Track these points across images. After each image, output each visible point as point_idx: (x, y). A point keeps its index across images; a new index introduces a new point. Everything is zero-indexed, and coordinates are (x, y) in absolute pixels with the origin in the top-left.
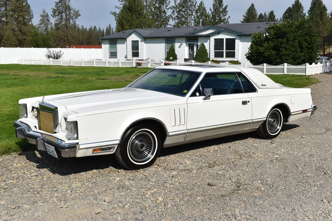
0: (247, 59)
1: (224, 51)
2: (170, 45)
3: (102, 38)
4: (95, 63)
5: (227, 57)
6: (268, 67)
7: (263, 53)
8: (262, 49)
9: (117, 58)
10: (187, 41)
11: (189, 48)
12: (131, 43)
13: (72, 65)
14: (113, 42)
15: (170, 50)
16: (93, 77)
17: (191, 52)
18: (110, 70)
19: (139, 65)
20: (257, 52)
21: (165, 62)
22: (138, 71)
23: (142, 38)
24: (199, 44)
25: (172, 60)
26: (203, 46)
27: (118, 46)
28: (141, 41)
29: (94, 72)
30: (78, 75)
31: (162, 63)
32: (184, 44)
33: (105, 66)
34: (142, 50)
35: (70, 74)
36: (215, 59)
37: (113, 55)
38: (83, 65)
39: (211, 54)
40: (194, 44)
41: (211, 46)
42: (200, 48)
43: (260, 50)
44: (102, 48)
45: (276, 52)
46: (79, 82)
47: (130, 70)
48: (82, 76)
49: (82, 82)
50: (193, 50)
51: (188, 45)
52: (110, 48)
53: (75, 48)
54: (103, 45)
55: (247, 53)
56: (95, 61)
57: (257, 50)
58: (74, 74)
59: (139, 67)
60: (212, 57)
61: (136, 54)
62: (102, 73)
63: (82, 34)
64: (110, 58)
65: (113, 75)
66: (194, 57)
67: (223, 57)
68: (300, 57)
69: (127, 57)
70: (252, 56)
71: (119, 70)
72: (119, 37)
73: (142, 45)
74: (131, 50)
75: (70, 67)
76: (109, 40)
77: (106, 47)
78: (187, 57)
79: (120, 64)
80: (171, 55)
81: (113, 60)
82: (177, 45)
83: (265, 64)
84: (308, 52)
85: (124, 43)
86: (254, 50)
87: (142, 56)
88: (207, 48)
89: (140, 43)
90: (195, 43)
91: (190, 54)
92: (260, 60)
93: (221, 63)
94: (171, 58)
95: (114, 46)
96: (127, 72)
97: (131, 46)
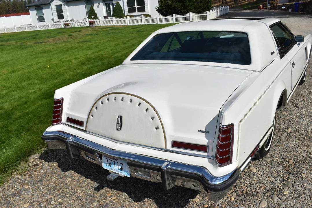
0: (158, 12)
1: (136, 7)
2: (90, 6)
3: (28, 5)
4: (26, 28)
5: (138, 11)
6: (177, 17)
7: (171, 5)
8: (170, 2)
9: (45, 21)
10: (104, 1)
11: (106, 7)
12: (55, 8)
13: (6, 32)
14: (39, 8)
15: (90, 10)
16: (30, 41)
17: (108, 10)
18: (43, 33)
19: (67, 26)
20: (165, 5)
21: (89, 21)
22: (68, 31)
23: (64, 2)
24: (114, 2)
25: (93, 19)
26: (118, 4)
27: (44, 11)
28: (64, 5)
29: (29, 36)
30: (15, 41)
31: (87, 21)
32: (101, 4)
33: (37, 30)
34: (65, 12)
35: (8, 40)
36: (129, 14)
37: (41, 19)
38: (16, 31)
39: (125, 10)
40: (109, 3)
41: (124, 4)
42: (116, 6)
43: (169, 3)
44: (30, 14)
45: (182, 4)
46: (20, 49)
47: (61, 31)
48: (19, 41)
49: (22, 48)
50: (109, 8)
51: (105, 4)
52: (38, 13)
53: (5, 17)
54: (30, 12)
55: (157, 7)
56: (26, 26)
57: (166, 4)
58: (11, 40)
59: (67, 27)
60: (126, 12)
61: (61, 17)
62: (37, 37)
63: (7, 5)
64: (38, 22)
65: (48, 37)
66: (112, 14)
67: (136, 12)
68: (200, 7)
69: (53, 20)
70: (162, 9)
71: (50, 32)
72: (43, 3)
73: (65, 8)
74: (56, 13)
75: (5, 34)
76: (35, 7)
77: (33, 13)
78: (105, 14)
79: (50, 26)
80: (92, 14)
81: (42, 24)
82: (95, 5)
83: (174, 15)
84: (205, 2)
85: (49, 8)
86: (163, 3)
87: (66, 18)
88: (122, 5)
89: (63, 6)
90: (111, 2)
91: (107, 11)
92: (169, 12)
93: (135, 17)
94: (92, 17)
95: (40, 11)
96: (59, 33)
97: (55, 9)
